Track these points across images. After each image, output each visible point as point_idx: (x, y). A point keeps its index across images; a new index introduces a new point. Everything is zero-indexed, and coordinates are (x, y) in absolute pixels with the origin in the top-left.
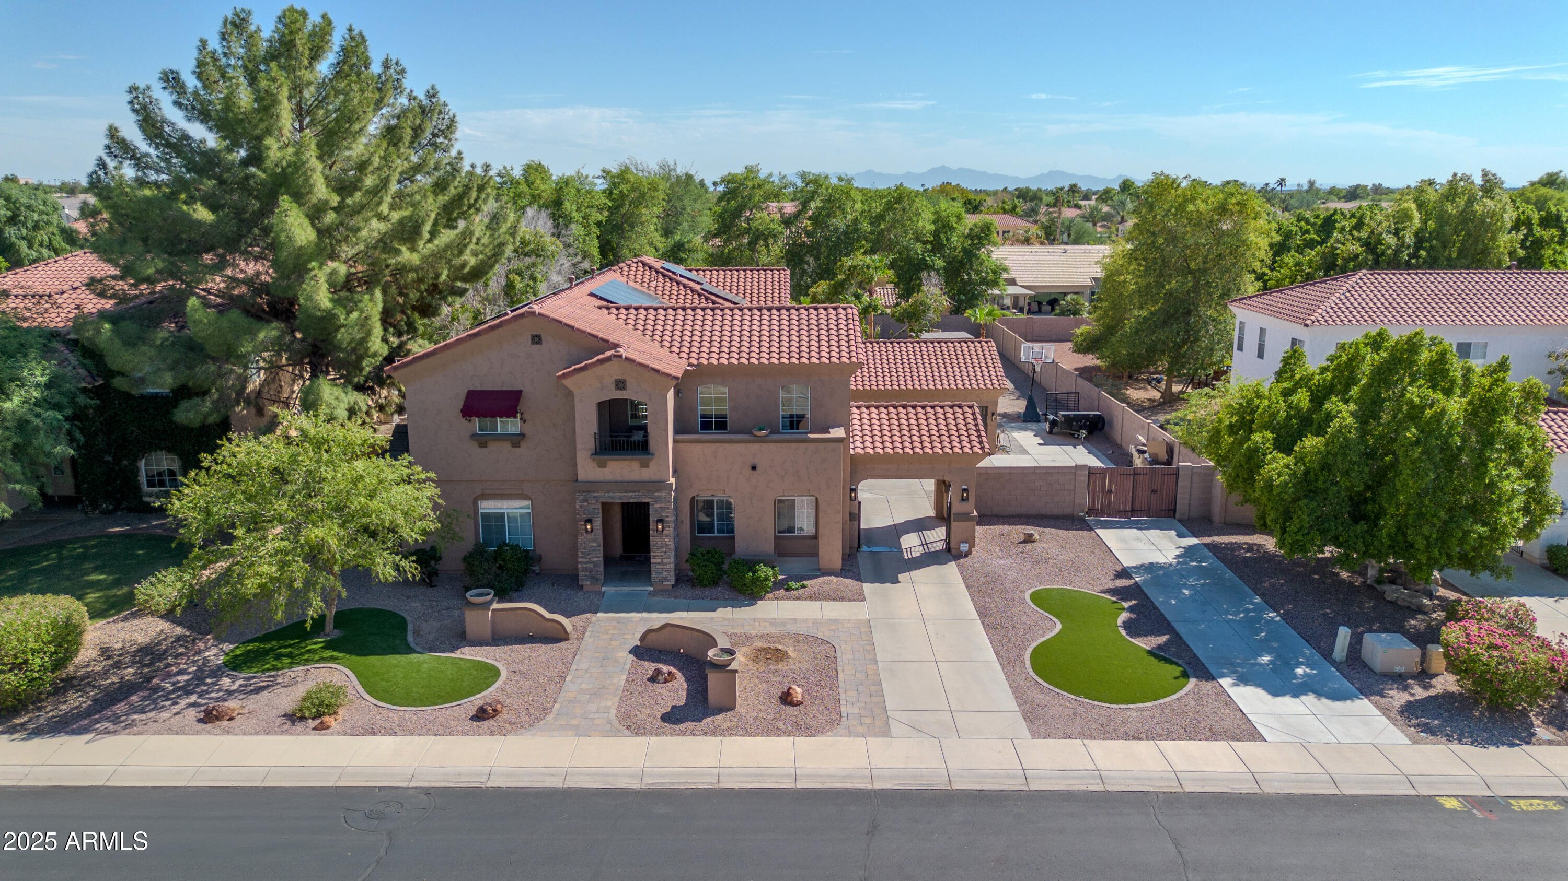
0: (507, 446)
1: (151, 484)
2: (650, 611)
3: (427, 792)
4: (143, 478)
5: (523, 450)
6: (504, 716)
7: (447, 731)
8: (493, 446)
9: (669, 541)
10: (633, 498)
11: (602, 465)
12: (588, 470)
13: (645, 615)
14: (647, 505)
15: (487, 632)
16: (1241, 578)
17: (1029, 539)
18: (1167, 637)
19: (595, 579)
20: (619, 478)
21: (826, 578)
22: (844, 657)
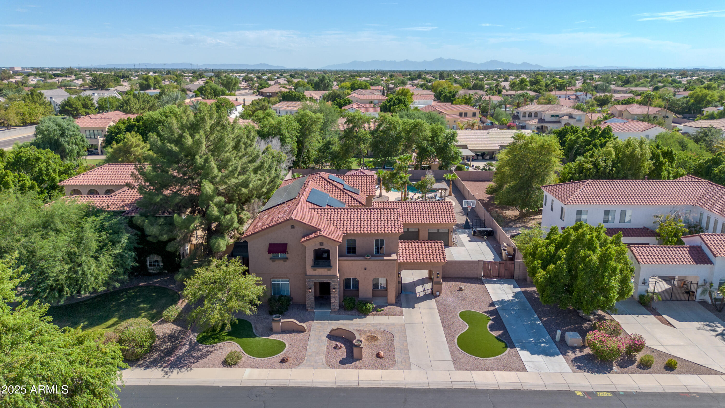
0: (282, 262)
1: (151, 265)
2: (331, 320)
3: (271, 388)
4: (148, 263)
5: (287, 263)
6: (290, 361)
7: (272, 366)
8: (277, 262)
9: (337, 295)
10: (325, 281)
11: (315, 270)
12: (310, 271)
13: (330, 322)
14: (329, 284)
15: (279, 330)
16: (532, 306)
17: (460, 290)
18: (502, 332)
19: (312, 308)
20: (320, 274)
21: (390, 307)
22: (396, 339)
